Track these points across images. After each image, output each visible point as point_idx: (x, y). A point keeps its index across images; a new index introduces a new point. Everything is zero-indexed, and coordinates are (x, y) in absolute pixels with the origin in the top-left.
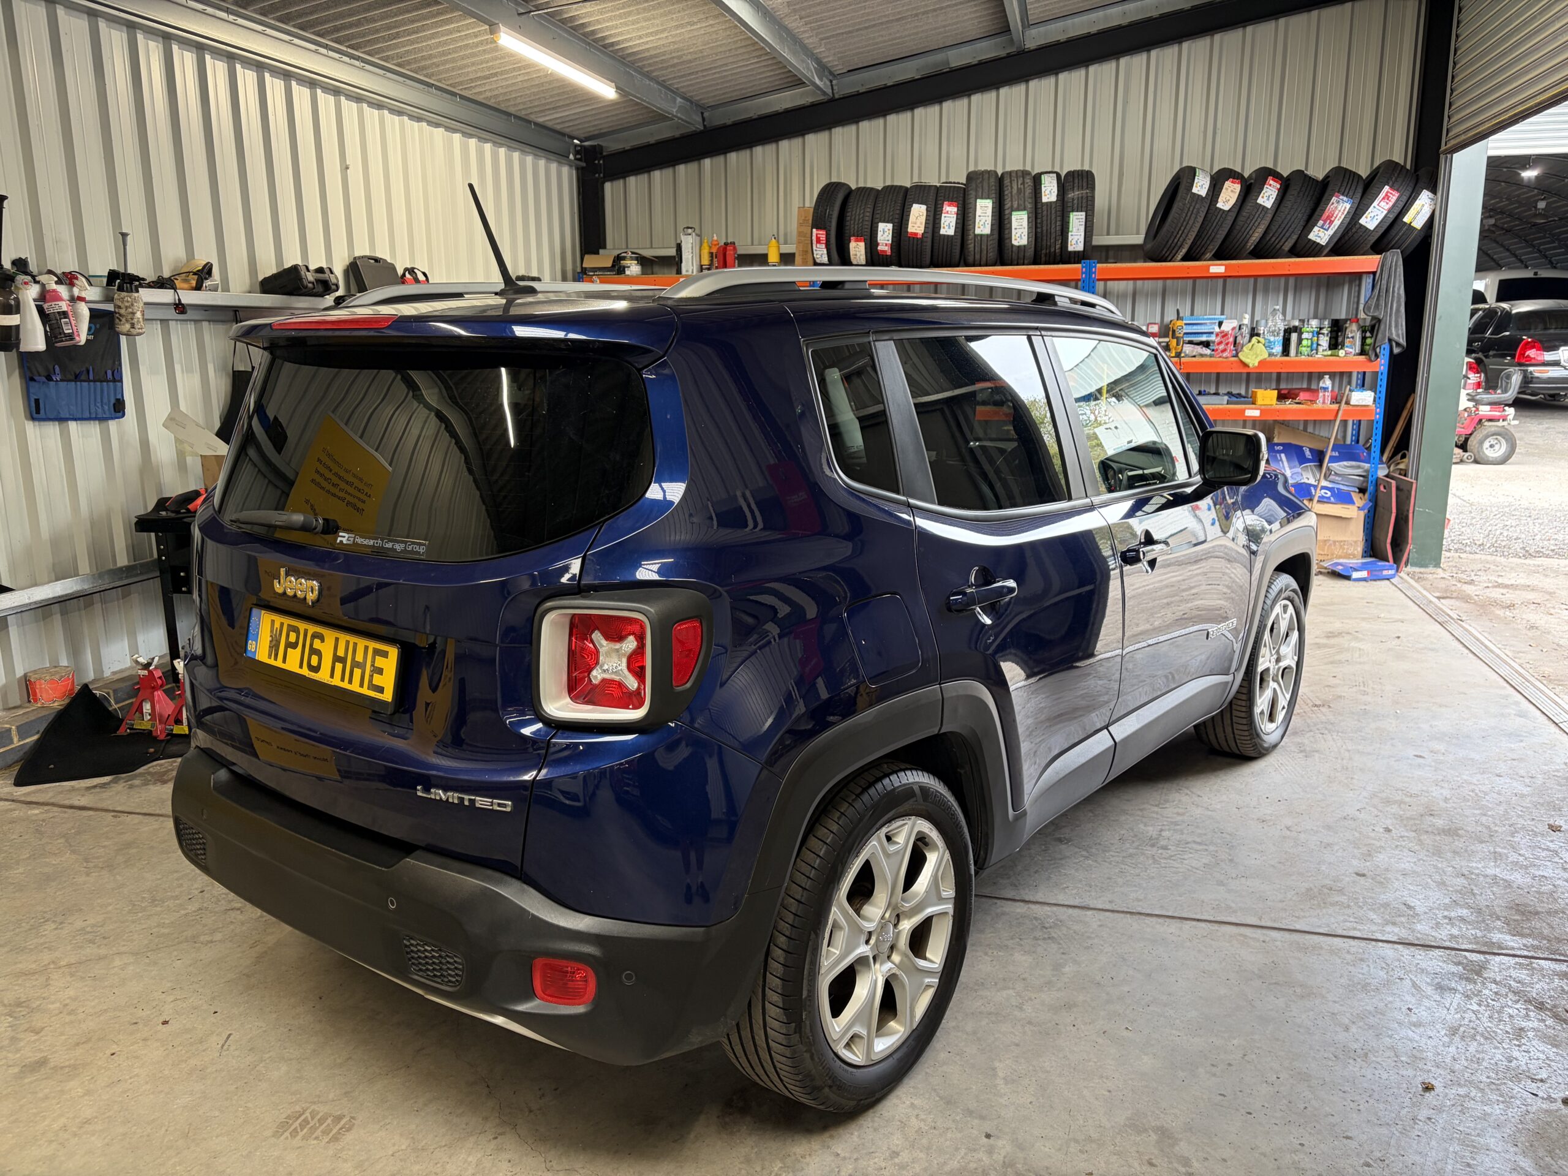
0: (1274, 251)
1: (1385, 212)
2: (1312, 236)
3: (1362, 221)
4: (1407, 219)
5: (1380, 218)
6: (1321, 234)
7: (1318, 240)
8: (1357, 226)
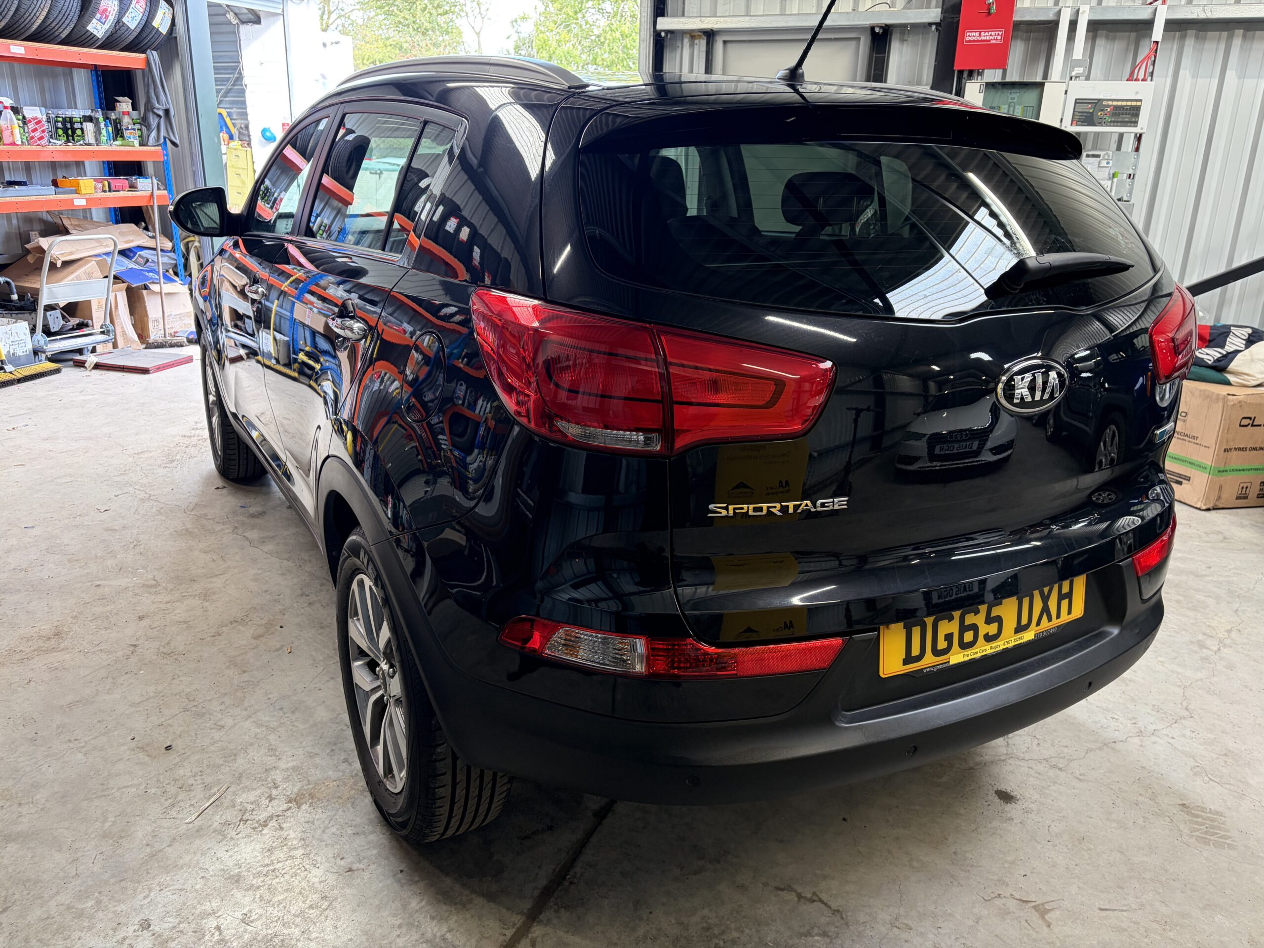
0: (52, 37)
1: (141, 14)
2: (90, 28)
3: (125, 20)
4: (155, 23)
5: (138, 19)
6: (99, 27)
7: (95, 33)
8: (121, 24)
